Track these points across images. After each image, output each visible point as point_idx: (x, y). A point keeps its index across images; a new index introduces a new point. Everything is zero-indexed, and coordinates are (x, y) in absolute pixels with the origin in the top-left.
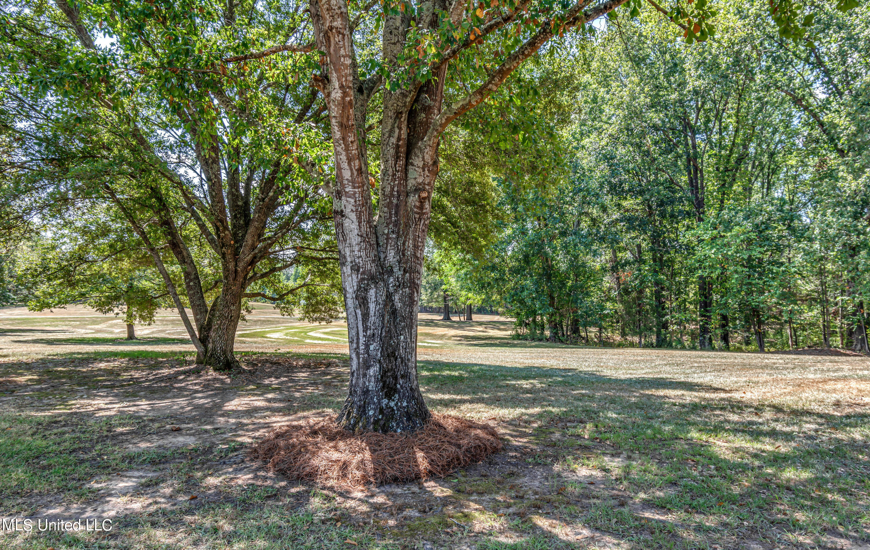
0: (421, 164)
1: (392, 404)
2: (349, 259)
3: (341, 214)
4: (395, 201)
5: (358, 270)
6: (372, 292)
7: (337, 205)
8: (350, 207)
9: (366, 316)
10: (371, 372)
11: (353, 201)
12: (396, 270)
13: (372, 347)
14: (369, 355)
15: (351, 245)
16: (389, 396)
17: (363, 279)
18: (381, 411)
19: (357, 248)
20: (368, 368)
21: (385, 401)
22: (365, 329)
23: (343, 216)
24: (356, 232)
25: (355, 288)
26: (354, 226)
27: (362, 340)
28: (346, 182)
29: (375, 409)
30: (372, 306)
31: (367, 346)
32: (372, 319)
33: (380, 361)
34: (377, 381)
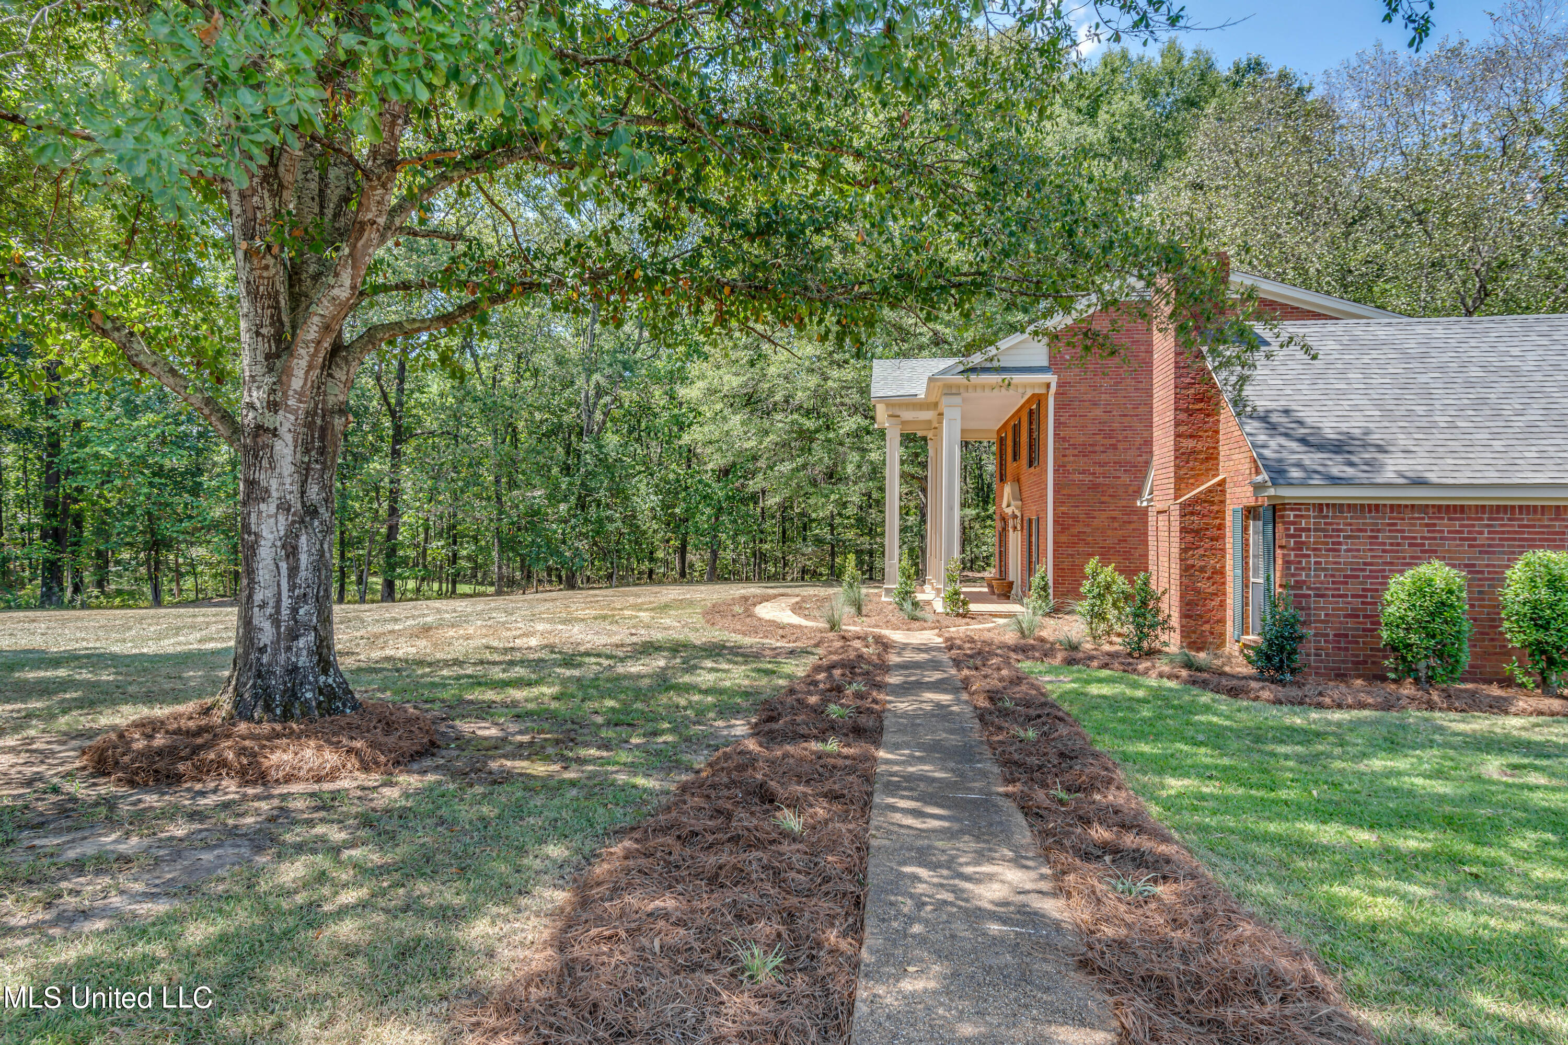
0: (344, 378)
1: (330, 681)
2: (275, 494)
3: (275, 433)
4: (319, 422)
5: (288, 510)
6: (303, 539)
7: (269, 420)
8: (287, 426)
9: (293, 571)
10: (302, 643)
11: (292, 418)
12: (322, 510)
13: (301, 612)
14: (296, 622)
15: (281, 476)
16: (325, 672)
17: (294, 522)
18: (321, 692)
19: (288, 481)
20: (296, 638)
21: (322, 679)
22: (292, 588)
23: (275, 436)
24: (290, 459)
25: (282, 533)
26: (288, 451)
27: (286, 602)
28: (291, 393)
29: (313, 690)
30: (304, 558)
31: (294, 610)
32: (303, 574)
33: (315, 629)
34: (311, 653)
